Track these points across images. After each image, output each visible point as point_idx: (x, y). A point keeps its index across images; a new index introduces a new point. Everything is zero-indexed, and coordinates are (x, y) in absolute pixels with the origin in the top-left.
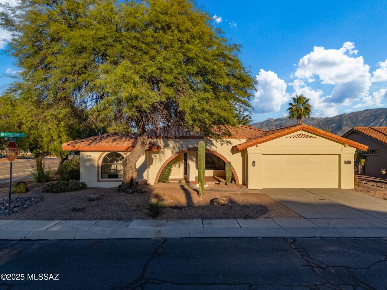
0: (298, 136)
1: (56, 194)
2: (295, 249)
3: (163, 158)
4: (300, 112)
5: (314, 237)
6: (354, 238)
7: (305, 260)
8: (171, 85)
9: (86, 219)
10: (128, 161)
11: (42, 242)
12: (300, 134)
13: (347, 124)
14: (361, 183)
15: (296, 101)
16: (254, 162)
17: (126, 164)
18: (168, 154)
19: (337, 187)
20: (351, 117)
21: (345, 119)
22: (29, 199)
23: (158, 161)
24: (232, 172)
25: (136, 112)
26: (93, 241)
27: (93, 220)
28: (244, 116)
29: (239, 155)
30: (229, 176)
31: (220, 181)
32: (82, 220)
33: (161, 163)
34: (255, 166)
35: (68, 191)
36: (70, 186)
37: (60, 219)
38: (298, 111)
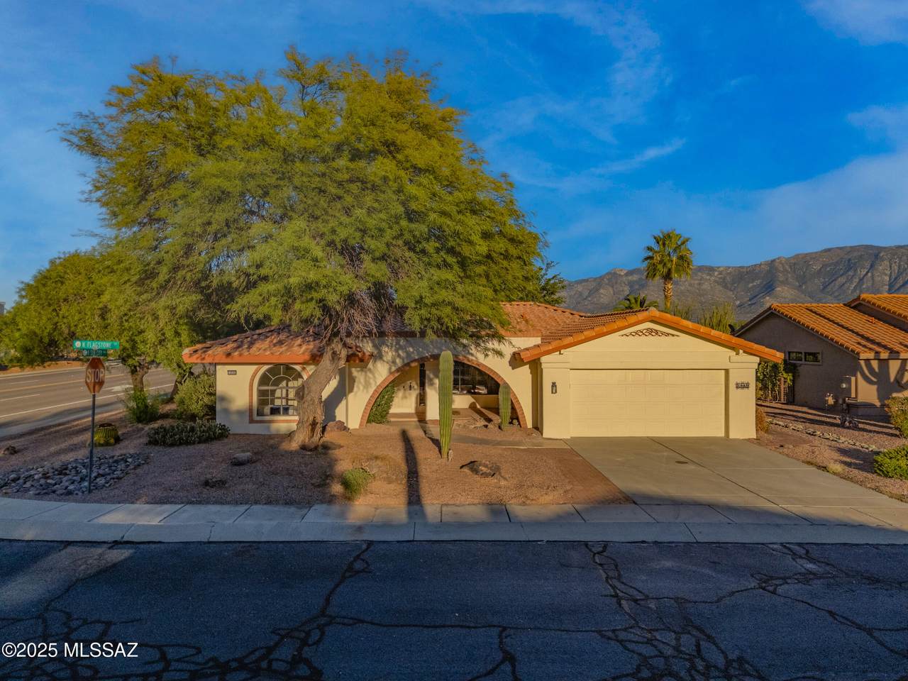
0: (642, 332)
1: (173, 449)
2: (601, 565)
3: (371, 381)
4: (669, 265)
5: (643, 542)
6: (718, 545)
7: (611, 585)
8: (383, 258)
9: (228, 503)
10: (306, 389)
11: (153, 546)
12: (647, 329)
13: (787, 279)
14: (776, 424)
15: (661, 243)
16: (554, 385)
17: (303, 395)
18: (381, 372)
19: (722, 434)
20: (795, 264)
21: (782, 269)
22: (123, 459)
23: (361, 388)
24: (512, 403)
25: (317, 309)
26: (242, 545)
27: (241, 504)
28: (548, 277)
29: (525, 371)
30: (505, 411)
31: (489, 420)
32: (222, 503)
33: (367, 392)
34: (556, 392)
35: (194, 443)
36: (199, 433)
37: (182, 503)
38: (665, 264)
